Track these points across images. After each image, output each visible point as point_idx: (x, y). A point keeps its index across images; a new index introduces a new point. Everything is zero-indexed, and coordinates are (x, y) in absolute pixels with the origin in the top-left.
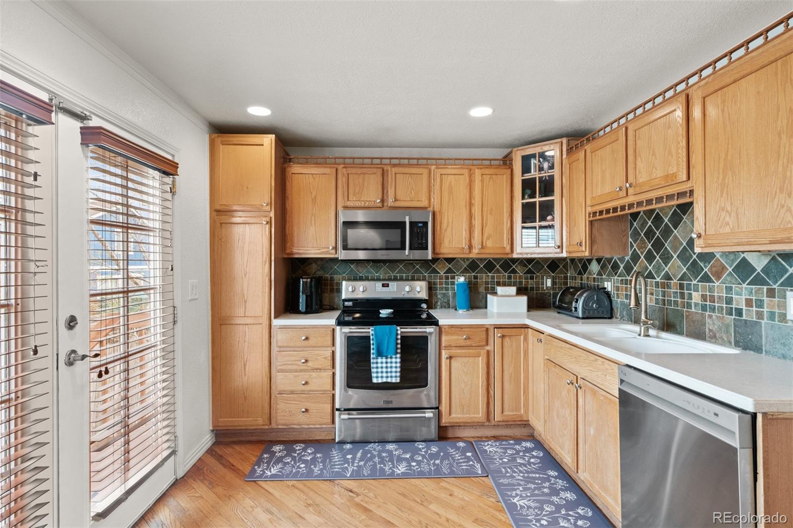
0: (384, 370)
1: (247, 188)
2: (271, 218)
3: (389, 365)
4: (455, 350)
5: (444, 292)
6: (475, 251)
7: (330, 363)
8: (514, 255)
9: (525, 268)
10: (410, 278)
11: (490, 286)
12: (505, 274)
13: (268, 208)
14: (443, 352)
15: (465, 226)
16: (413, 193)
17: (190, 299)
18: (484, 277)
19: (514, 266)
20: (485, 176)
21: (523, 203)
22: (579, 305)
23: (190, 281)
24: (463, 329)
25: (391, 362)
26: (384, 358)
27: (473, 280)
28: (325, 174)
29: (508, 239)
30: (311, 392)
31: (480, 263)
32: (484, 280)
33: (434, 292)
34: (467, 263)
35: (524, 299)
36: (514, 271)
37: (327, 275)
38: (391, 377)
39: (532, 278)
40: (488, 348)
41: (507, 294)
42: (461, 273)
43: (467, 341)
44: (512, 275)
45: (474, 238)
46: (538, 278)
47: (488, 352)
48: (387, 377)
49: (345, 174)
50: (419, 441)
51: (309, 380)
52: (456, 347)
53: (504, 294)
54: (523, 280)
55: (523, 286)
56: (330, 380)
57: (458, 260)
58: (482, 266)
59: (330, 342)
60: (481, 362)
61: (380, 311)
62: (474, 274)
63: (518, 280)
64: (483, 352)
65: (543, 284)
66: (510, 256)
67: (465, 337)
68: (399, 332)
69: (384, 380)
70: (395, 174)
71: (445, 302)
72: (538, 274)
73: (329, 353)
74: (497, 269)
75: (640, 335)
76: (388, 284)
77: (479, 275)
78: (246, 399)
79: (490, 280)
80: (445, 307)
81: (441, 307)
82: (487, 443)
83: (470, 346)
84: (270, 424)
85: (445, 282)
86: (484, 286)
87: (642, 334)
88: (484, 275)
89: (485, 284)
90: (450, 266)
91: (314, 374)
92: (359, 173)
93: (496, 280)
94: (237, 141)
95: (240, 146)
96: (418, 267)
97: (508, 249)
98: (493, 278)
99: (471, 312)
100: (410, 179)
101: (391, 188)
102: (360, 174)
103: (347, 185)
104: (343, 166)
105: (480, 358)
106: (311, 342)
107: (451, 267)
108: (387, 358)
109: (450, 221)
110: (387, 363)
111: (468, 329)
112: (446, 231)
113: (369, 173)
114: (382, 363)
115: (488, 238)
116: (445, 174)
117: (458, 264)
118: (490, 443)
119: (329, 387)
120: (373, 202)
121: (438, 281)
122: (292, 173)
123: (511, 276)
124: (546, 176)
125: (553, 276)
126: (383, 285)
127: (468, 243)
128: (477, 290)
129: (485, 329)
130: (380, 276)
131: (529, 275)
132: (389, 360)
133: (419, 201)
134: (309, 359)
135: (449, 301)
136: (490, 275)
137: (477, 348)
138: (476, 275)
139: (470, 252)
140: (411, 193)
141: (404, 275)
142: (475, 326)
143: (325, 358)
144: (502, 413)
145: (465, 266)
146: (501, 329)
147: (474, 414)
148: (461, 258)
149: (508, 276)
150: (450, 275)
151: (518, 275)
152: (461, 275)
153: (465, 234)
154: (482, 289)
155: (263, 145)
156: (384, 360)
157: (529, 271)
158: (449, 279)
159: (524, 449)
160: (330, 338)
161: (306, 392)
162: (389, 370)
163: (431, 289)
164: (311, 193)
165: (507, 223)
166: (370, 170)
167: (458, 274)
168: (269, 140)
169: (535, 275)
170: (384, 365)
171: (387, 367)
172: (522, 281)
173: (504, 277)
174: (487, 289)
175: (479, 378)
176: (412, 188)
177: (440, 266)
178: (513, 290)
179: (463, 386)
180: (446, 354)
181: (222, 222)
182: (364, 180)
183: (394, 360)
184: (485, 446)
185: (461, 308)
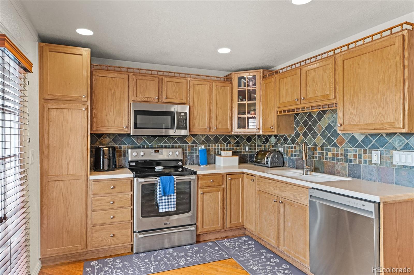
0: (167, 204)
1: (70, 84)
2: (88, 106)
3: (169, 200)
4: (206, 188)
5: (191, 155)
6: (213, 130)
7: (129, 202)
8: (233, 133)
9: (235, 140)
10: (171, 147)
11: (216, 151)
12: (225, 144)
13: (86, 99)
14: (199, 190)
15: (207, 116)
16: (177, 93)
17: (31, 163)
18: (214, 146)
19: (229, 139)
20: (218, 87)
21: (238, 104)
22: (269, 160)
24: (210, 176)
25: (171, 199)
26: (166, 196)
27: (207, 147)
28: (121, 78)
29: (230, 124)
30: (117, 223)
31: (211, 138)
32: (213, 148)
33: (185, 155)
34: (204, 137)
35: (237, 158)
36: (229, 142)
37: (117, 145)
38: (171, 207)
39: (238, 146)
40: (223, 186)
41: (227, 155)
42: (201, 143)
43: (212, 183)
44: (228, 144)
45: (211, 123)
46: (242, 146)
47: (223, 188)
48: (169, 208)
49: (134, 79)
50: (185, 246)
51: (115, 215)
52: (206, 187)
53: (226, 155)
54: (234, 147)
55: (234, 151)
56: (129, 214)
57: (199, 136)
58: (212, 139)
59: (129, 189)
60: (220, 194)
61: (156, 168)
62: (208, 144)
63: (231, 147)
64: (221, 189)
65: (244, 149)
66: (230, 134)
67: (211, 181)
68: (175, 180)
69: (167, 210)
70: (167, 81)
71: (192, 161)
72: (242, 144)
73: (129, 196)
74: (221, 141)
75: (303, 174)
76: (158, 151)
77: (210, 144)
78: (68, 233)
79: (217, 147)
80: (191, 164)
81: (189, 164)
82: (223, 241)
83: (214, 186)
84: (87, 248)
85: (192, 149)
86: (213, 151)
87: (305, 174)
88: (213, 144)
89: (214, 150)
90: (194, 139)
91: (118, 211)
92: (144, 79)
93: (220, 147)
94: (62, 50)
95: (64, 54)
96: (175, 140)
97: (230, 130)
98: (218, 146)
99: (208, 166)
100: (175, 86)
101: (164, 90)
102: (145, 80)
103: (135, 86)
104: (133, 74)
105: (219, 192)
106: (116, 189)
107: (195, 140)
108: (168, 196)
109: (199, 112)
110: (168, 199)
111: (212, 176)
112: (196, 118)
113: (150, 79)
114: (165, 199)
115: (219, 123)
116: (196, 84)
117: (199, 138)
118: (225, 241)
119: (129, 218)
120: (153, 99)
121: (188, 148)
122: (97, 76)
123: (228, 145)
124: (251, 89)
125: (249, 145)
126: (155, 151)
127: (208, 126)
128: (210, 153)
129: (222, 176)
130: (152, 146)
131: (237, 144)
132: (169, 197)
133: (181, 99)
134: (115, 201)
135: (194, 160)
136: (217, 144)
137: (217, 187)
138: (209, 144)
139: (210, 131)
140: (176, 94)
141: (167, 145)
142: (216, 174)
143: (126, 200)
144: (231, 223)
145: (203, 139)
146: (230, 175)
147: (216, 225)
148: (201, 135)
149: (226, 145)
150: (194, 144)
151: (231, 144)
152: (201, 144)
153: (207, 120)
154: (212, 153)
155: (82, 55)
156: (166, 198)
157: (237, 142)
158: (194, 147)
159: (244, 241)
160: (129, 187)
161: (113, 223)
162: (170, 203)
163: (184, 153)
164: (111, 90)
165: (229, 114)
166: (150, 77)
167: (199, 144)
168: (86, 52)
169: (240, 144)
170: (167, 201)
171: (168, 202)
172: (234, 148)
173: (224, 145)
174: (215, 152)
175: (219, 204)
176: (177, 91)
177: (189, 139)
178: (230, 153)
179: (210, 209)
180: (201, 191)
181: (49, 107)
182: (147, 84)
183: (172, 197)
184: (223, 243)
185: (203, 164)
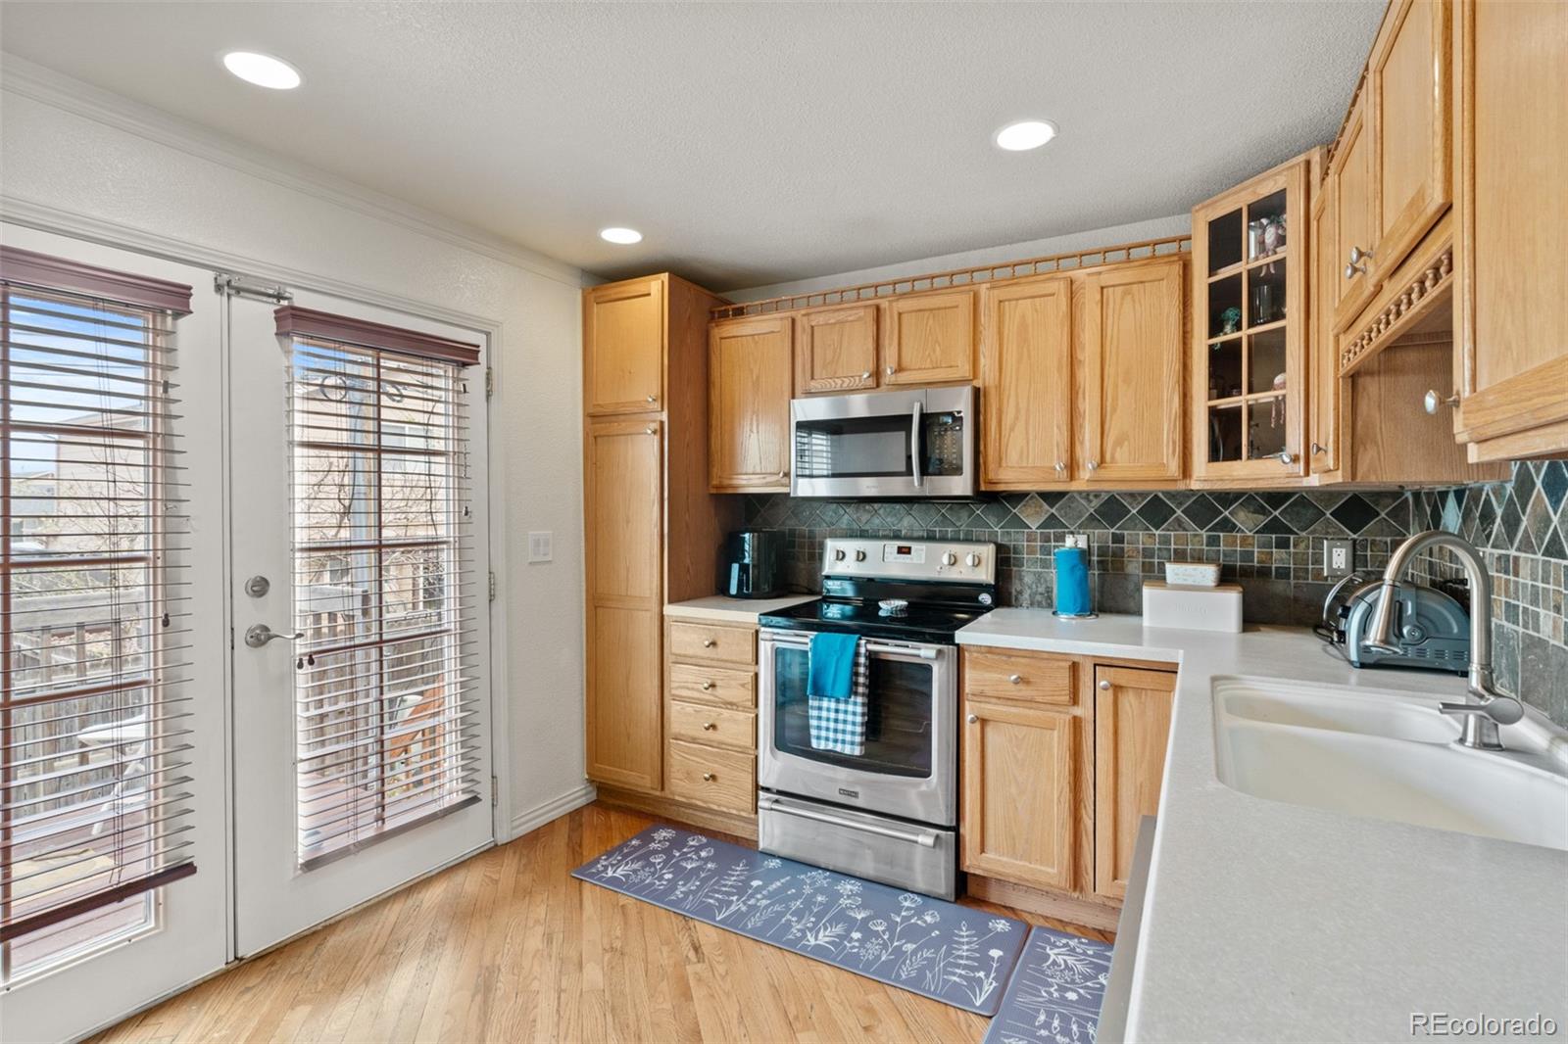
0: (832, 725)
1: (630, 373)
2: (662, 423)
3: (841, 716)
4: (996, 704)
5: (1040, 570)
7: (749, 695)
8: (1193, 482)
9: (1262, 517)
10: (961, 537)
11: (1156, 561)
12: (1200, 532)
13: (657, 406)
14: (968, 706)
15: (1060, 417)
16: (938, 349)
17: (530, 561)
18: (1140, 538)
19: (1227, 513)
20: (1111, 289)
21: (1211, 347)
22: (1350, 627)
23: (531, 533)
25: (846, 712)
26: (833, 700)
27: (1111, 545)
28: (773, 332)
29: (1174, 443)
30: (724, 746)
31: (1130, 504)
32: (1141, 546)
33: (1015, 569)
34: (1096, 503)
35: (1232, 598)
36: (1227, 526)
37: (804, 528)
38: (844, 742)
39: (1283, 544)
40: (1078, 711)
41: (1190, 582)
42: (1080, 527)
43: (1021, 686)
44: (1221, 534)
45: (1082, 443)
46: (1302, 546)
47: (1076, 722)
48: (836, 741)
49: (806, 326)
51: (717, 723)
52: (999, 698)
53: (1180, 582)
54: (1256, 550)
55: (1256, 564)
56: (749, 729)
57: (1073, 497)
58: (1134, 511)
59: (750, 657)
60: (1058, 742)
61: (881, 604)
62: (1113, 530)
63: (1239, 549)
64: (1063, 719)
65: (1318, 562)
66: (1181, 486)
67: (1013, 677)
68: (863, 650)
69: (831, 746)
70: (900, 314)
71: (1041, 594)
72: (1304, 534)
73: (748, 677)
74: (1178, 519)
75: (1462, 741)
76: (910, 548)
77: (1126, 532)
79: (1157, 546)
80: (1040, 605)
81: (1032, 604)
82: (1064, 941)
83: (1030, 701)
84: (663, 788)
85: (1041, 547)
86: (1141, 560)
87: (1470, 738)
88: (1141, 533)
89: (1144, 556)
90: (1053, 511)
91: (726, 713)
92: (832, 321)
93: (1173, 547)
95: (620, 302)
96: (978, 512)
97: (1174, 470)
98: (1165, 540)
99: (1091, 621)
100: (931, 322)
101: (890, 345)
102: (835, 324)
103: (809, 347)
104: (803, 312)
105: (1056, 733)
106: (721, 652)
107: (1056, 514)
108: (838, 701)
109: (1023, 405)
110: (837, 711)
111: (1023, 660)
112: (1012, 429)
113: (850, 319)
114: (828, 710)
115: (1119, 443)
116: (1009, 300)
117: (1073, 505)
118: (1073, 943)
119: (749, 742)
120: (857, 378)
121: (1025, 543)
122: (722, 338)
123: (1219, 536)
124: (1268, 265)
125: (1354, 540)
126: (901, 550)
127: (1065, 457)
128: (1123, 569)
129: (1067, 664)
130: (900, 531)
131: (1274, 536)
132: (842, 706)
133: (951, 367)
134: (718, 683)
135: (1049, 591)
136: (1157, 533)
137: (1049, 707)
138: (1118, 532)
139: (1072, 478)
140: (934, 351)
141: (949, 529)
142: (1046, 656)
143: (743, 685)
144: (1115, 878)
145: (1092, 510)
146: (1112, 669)
147: (1041, 865)
148: (1080, 493)
149: (1209, 537)
150: (1052, 531)
151: (1239, 535)
152: (1081, 531)
153: (1059, 436)
154: (1134, 568)
155: (649, 295)
156: (833, 705)
157: (1273, 526)
158: (1050, 541)
160: (749, 648)
161: (715, 744)
162: (840, 726)
163: (1005, 561)
164: (751, 371)
165: (1170, 401)
166: (849, 312)
167: (1072, 529)
168: (658, 284)
169: (1292, 537)
170: (832, 715)
171: (836, 721)
172: (1253, 552)
173: (1197, 538)
174: (1148, 568)
175: (1052, 779)
176: (937, 341)
177: (1030, 511)
178: (1208, 573)
179: (1014, 790)
180: (972, 709)
181: (596, 434)
182: (842, 335)
183: (850, 708)
185: (1065, 610)
